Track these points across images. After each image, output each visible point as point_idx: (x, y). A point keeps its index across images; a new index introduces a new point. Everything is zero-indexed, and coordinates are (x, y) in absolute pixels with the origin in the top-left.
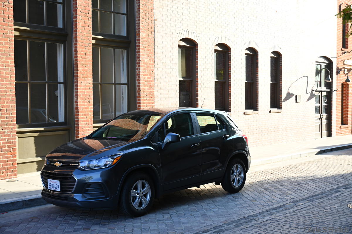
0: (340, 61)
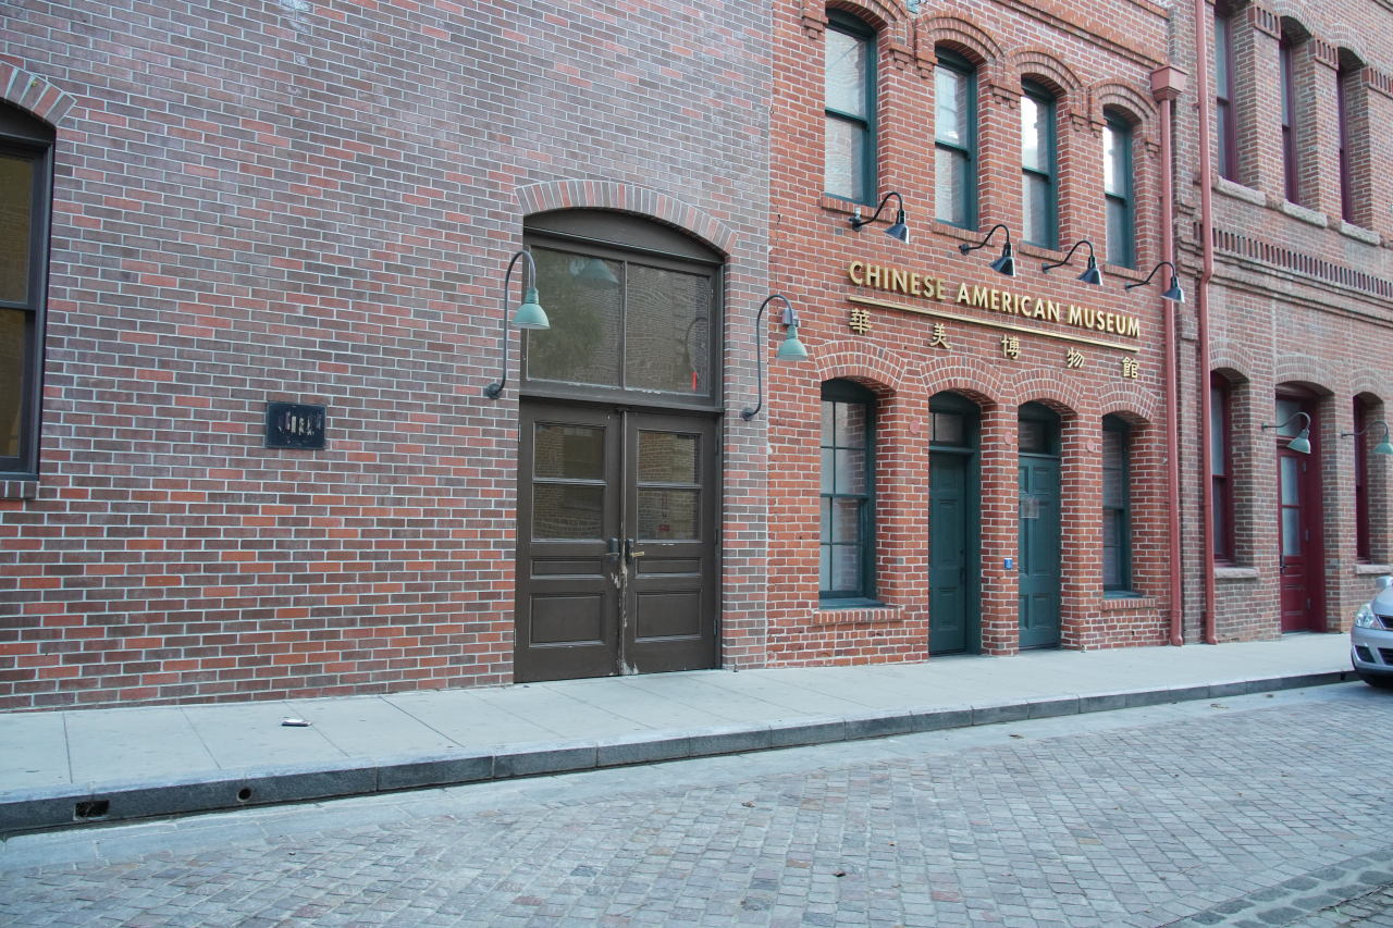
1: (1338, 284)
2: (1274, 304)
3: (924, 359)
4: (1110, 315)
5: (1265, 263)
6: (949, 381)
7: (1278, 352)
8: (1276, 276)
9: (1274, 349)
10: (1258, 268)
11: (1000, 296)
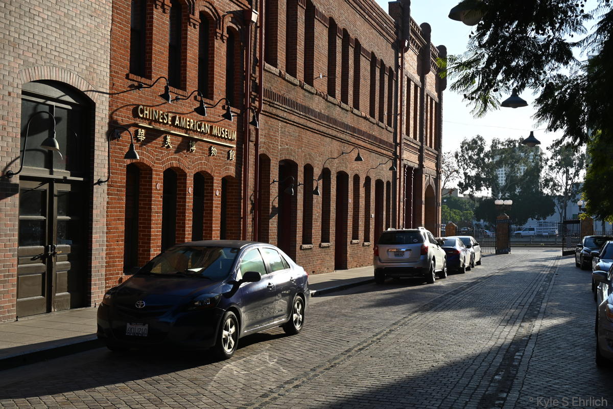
0: (120, 105)
1: (302, 113)
2: (280, 124)
3: (162, 153)
4: (226, 130)
5: (278, 103)
6: (171, 163)
7: (280, 146)
8: (281, 110)
9: (279, 144)
10: (276, 106)
11: (189, 122)
